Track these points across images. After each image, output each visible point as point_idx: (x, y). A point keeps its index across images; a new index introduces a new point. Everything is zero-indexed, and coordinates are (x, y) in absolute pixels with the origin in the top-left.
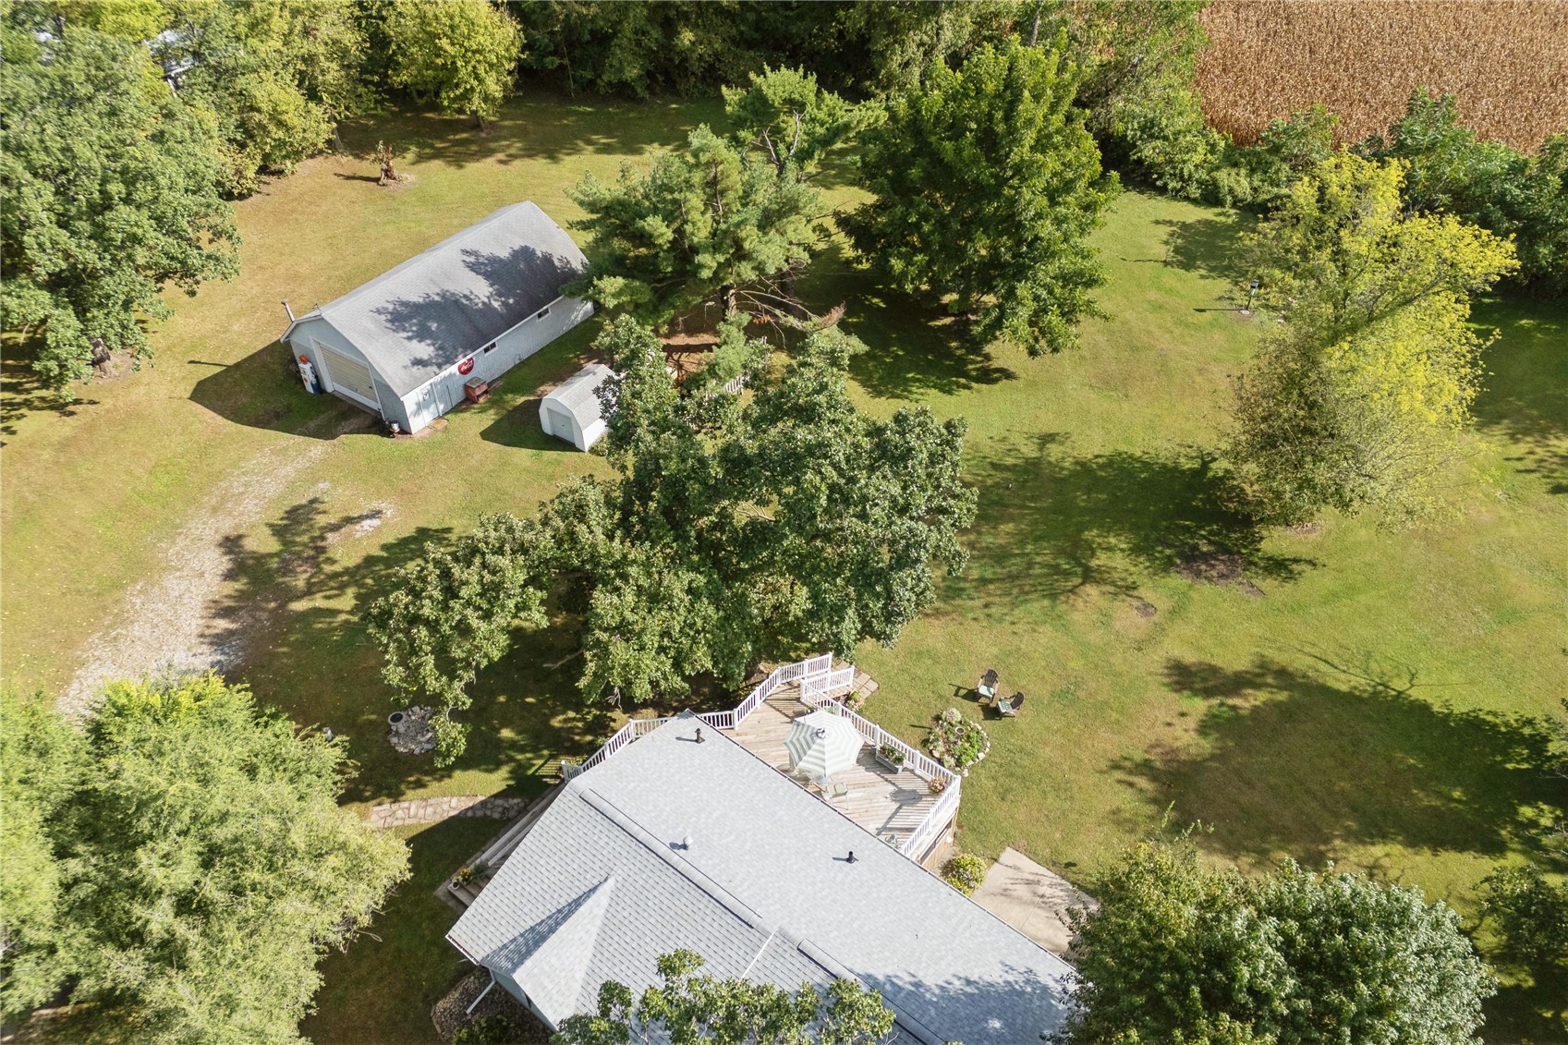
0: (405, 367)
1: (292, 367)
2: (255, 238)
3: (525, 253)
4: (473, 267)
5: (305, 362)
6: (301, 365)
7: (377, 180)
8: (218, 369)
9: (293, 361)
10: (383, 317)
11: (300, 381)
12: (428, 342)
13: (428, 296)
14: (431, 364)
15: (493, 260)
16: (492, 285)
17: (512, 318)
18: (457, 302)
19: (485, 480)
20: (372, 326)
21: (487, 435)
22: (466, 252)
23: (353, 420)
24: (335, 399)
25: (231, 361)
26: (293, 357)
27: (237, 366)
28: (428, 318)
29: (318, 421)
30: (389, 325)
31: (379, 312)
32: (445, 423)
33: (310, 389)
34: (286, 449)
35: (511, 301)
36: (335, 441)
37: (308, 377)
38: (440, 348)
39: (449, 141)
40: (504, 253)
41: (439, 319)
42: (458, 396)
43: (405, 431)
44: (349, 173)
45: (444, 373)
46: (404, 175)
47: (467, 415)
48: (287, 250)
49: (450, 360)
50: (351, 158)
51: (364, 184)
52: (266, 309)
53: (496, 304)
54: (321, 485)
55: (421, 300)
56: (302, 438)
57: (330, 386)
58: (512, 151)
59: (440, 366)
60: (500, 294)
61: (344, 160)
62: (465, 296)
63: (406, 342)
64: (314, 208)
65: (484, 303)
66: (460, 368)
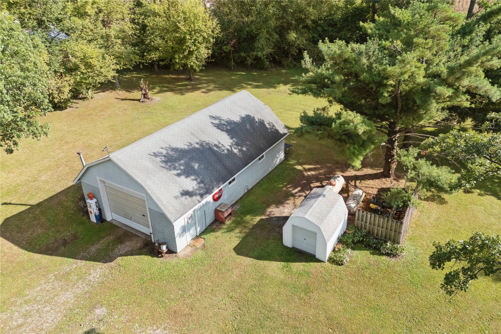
0: (176, 198)
1: (81, 204)
2: (66, 127)
3: (248, 119)
4: (219, 127)
5: (91, 198)
6: (88, 201)
7: (139, 100)
8: (24, 208)
9: (83, 199)
10: (158, 159)
11: (87, 213)
12: (193, 177)
13: (191, 144)
14: (195, 195)
15: (230, 123)
16: (232, 138)
17: (247, 159)
18: (210, 149)
19: (249, 295)
20: (149, 165)
21: (239, 250)
22: (212, 117)
23: (128, 243)
24: (113, 226)
25: (34, 202)
26: (83, 195)
27: (39, 205)
28: (192, 159)
29: (98, 246)
30: (163, 165)
31: (155, 155)
32: (201, 241)
33: (93, 219)
34: (68, 274)
35: (244, 149)
36: (112, 264)
37: (93, 209)
38: (202, 182)
39: (176, 85)
40: (236, 119)
41: (198, 161)
42: (210, 218)
43: (171, 251)
44: (124, 98)
45: (204, 202)
46: (154, 97)
47: (219, 233)
48: (85, 133)
49: (208, 191)
50: (124, 92)
51: (132, 102)
52: (67, 166)
53: (236, 151)
54: (98, 311)
55: (186, 147)
56: (84, 262)
57: (109, 216)
58: (210, 88)
59: (202, 196)
60: (237, 144)
61: (121, 92)
62: (216, 145)
63: (176, 177)
64: (102, 113)
65: (228, 150)
66: (214, 196)
